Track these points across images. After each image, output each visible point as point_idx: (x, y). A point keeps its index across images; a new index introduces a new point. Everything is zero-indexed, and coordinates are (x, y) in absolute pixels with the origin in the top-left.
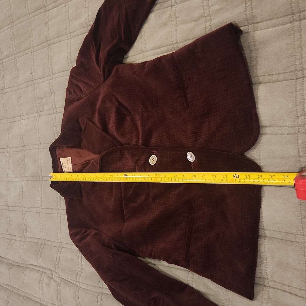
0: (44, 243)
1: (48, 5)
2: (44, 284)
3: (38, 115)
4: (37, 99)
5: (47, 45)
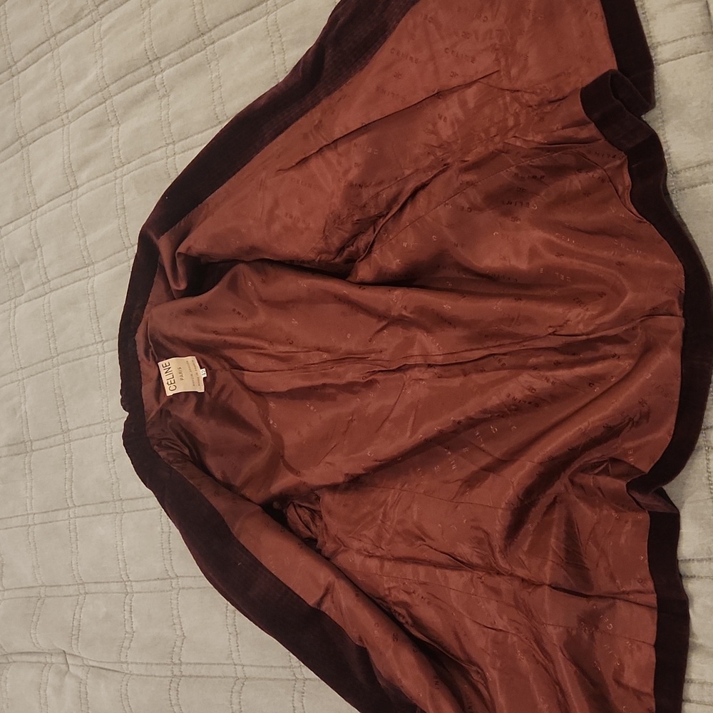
0: (43, 596)
1: (16, 63)
2: (49, 691)
3: (13, 306)
4: (7, 270)
5: (20, 148)
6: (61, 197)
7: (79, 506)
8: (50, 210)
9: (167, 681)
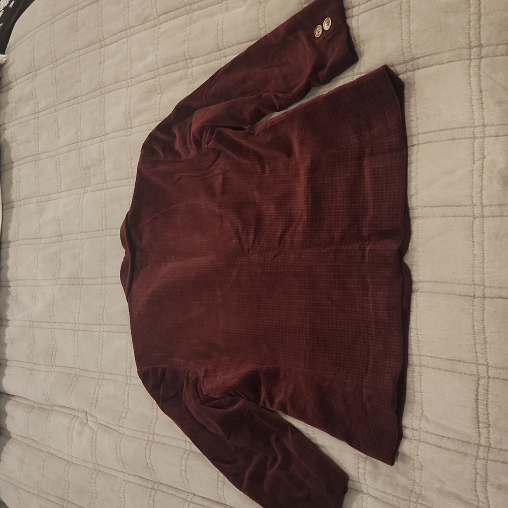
0: (78, 375)
1: (104, 39)
2: (74, 433)
3: (83, 192)
4: (82, 169)
5: (100, 93)
6: (121, 132)
7: (107, 325)
8: (113, 138)
9: (145, 443)
